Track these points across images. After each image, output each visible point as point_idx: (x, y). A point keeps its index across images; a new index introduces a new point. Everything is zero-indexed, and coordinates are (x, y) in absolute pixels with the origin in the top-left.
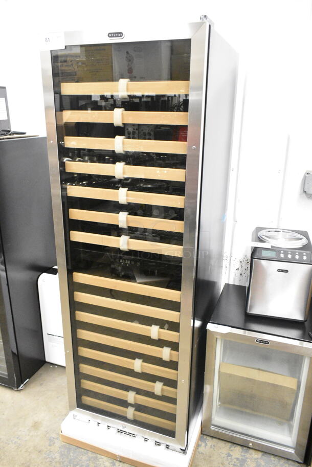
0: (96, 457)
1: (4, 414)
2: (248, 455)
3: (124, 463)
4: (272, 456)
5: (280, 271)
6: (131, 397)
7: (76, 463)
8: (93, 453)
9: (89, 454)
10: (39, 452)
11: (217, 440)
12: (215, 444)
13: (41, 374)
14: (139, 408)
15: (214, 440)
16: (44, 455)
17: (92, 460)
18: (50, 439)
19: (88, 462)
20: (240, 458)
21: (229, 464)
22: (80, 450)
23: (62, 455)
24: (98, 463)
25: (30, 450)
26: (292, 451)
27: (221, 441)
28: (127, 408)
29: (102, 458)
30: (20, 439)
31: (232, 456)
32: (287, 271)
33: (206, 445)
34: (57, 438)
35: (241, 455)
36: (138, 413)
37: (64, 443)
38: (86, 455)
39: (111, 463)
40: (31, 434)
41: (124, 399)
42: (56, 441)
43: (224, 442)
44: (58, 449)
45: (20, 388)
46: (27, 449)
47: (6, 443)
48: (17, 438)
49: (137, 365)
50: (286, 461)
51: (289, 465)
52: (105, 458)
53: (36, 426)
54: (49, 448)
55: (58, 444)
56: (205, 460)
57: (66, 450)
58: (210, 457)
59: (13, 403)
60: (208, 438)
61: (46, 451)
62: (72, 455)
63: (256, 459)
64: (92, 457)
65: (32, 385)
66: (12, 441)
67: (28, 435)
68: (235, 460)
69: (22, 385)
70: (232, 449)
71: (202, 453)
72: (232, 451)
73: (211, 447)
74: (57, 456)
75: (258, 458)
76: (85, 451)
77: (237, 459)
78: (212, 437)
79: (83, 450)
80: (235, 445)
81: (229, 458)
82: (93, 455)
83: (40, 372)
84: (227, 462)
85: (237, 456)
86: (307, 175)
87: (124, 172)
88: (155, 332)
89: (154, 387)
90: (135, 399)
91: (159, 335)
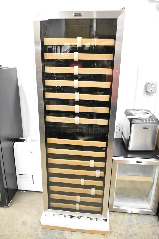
0: (62, 232)
1: (4, 221)
2: (132, 217)
3: (77, 232)
4: (142, 215)
5: (144, 128)
6: (78, 198)
7: (53, 237)
8: (60, 231)
9: (58, 232)
10: (31, 236)
11: (116, 213)
12: (116, 215)
13: (17, 197)
14: (82, 203)
15: (115, 213)
16: (34, 237)
17: (60, 234)
18: (34, 229)
19: (59, 236)
20: (129, 218)
21: (125, 222)
22: (53, 230)
23: (44, 235)
24: (64, 235)
25: (26, 236)
26: (151, 211)
27: (118, 213)
28: (76, 204)
29: (65, 232)
30: (18, 232)
31: (125, 218)
32: (147, 128)
33: (112, 216)
34: (38, 227)
35: (129, 217)
36: (81, 206)
37: (43, 229)
38: (57, 233)
39: (70, 233)
40: (23, 228)
41: (75, 200)
42: (38, 229)
43: (119, 213)
44: (41, 232)
45: (8, 206)
46: (24, 236)
47: (11, 235)
48: (16, 231)
49: (82, 182)
50: (148, 216)
51: (150, 217)
52: (66, 232)
53: (24, 223)
54: (36, 233)
55: (40, 230)
56: (114, 223)
57: (45, 232)
58: (116, 221)
59: (7, 214)
60: (112, 212)
61: (35, 235)
62: (49, 234)
63: (135, 218)
64: (60, 233)
65: (14, 203)
66: (14, 233)
67: (22, 229)
68: (127, 220)
69: (9, 204)
70: (124, 215)
71: (111, 220)
72: (124, 216)
73: (115, 216)
74: (41, 236)
75: (137, 217)
76: (55, 230)
77: (128, 219)
78: (114, 212)
79: (54, 230)
80: (125, 213)
81: (124, 219)
82: (60, 232)
83: (16, 195)
84: (124, 221)
85: (128, 218)
86: (148, 84)
87: (78, 84)
88: (92, 164)
89: (91, 191)
90: (80, 199)
91: (94, 165)
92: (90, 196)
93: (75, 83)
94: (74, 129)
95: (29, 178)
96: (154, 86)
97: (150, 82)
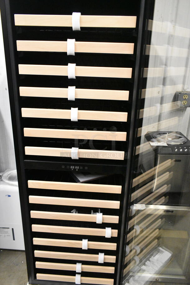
6: (78, 268)
14: (84, 274)
28: (75, 276)
32: (180, 161)
36: (83, 278)
41: (74, 270)
49: (84, 244)
86: (179, 94)
87: (76, 94)
88: (99, 218)
89: (98, 258)
90: (82, 268)
91: (103, 220)
92: (96, 263)
93: (71, 93)
94: (70, 167)
95: (8, 232)
96: (187, 97)
97: (183, 92)
